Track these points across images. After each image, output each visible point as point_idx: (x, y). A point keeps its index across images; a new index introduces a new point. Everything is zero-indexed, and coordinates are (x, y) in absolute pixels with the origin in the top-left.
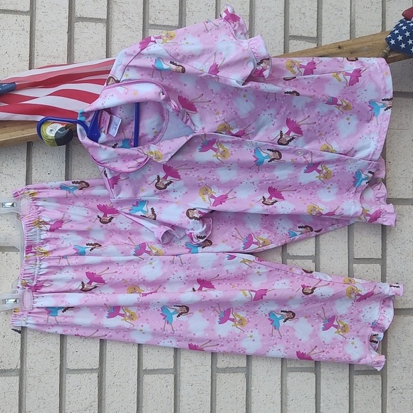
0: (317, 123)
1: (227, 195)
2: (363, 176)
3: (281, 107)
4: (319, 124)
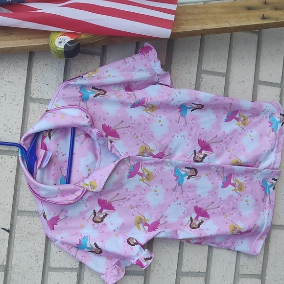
0: (224, 141)
1: (159, 221)
2: (269, 184)
3: (191, 129)
4: (226, 142)
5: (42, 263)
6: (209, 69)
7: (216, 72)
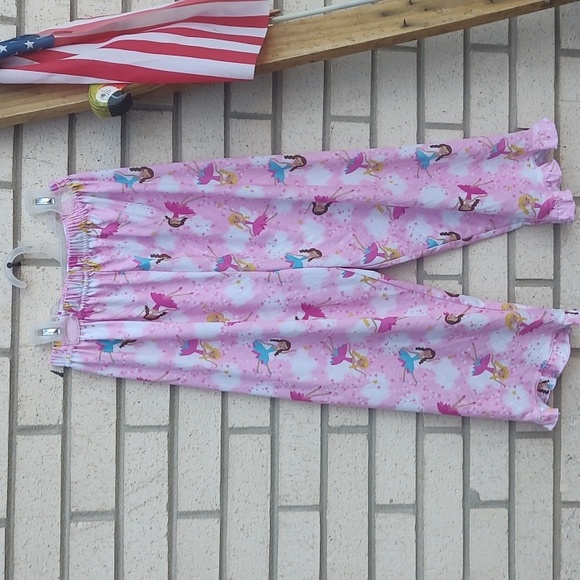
5: (114, 419)
6: (342, 113)
7: (355, 117)
